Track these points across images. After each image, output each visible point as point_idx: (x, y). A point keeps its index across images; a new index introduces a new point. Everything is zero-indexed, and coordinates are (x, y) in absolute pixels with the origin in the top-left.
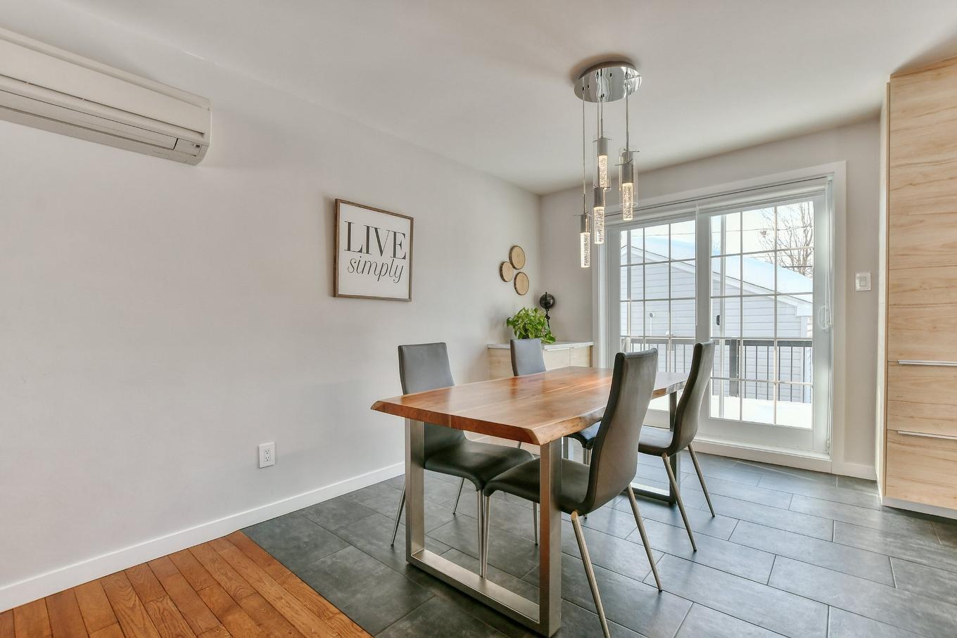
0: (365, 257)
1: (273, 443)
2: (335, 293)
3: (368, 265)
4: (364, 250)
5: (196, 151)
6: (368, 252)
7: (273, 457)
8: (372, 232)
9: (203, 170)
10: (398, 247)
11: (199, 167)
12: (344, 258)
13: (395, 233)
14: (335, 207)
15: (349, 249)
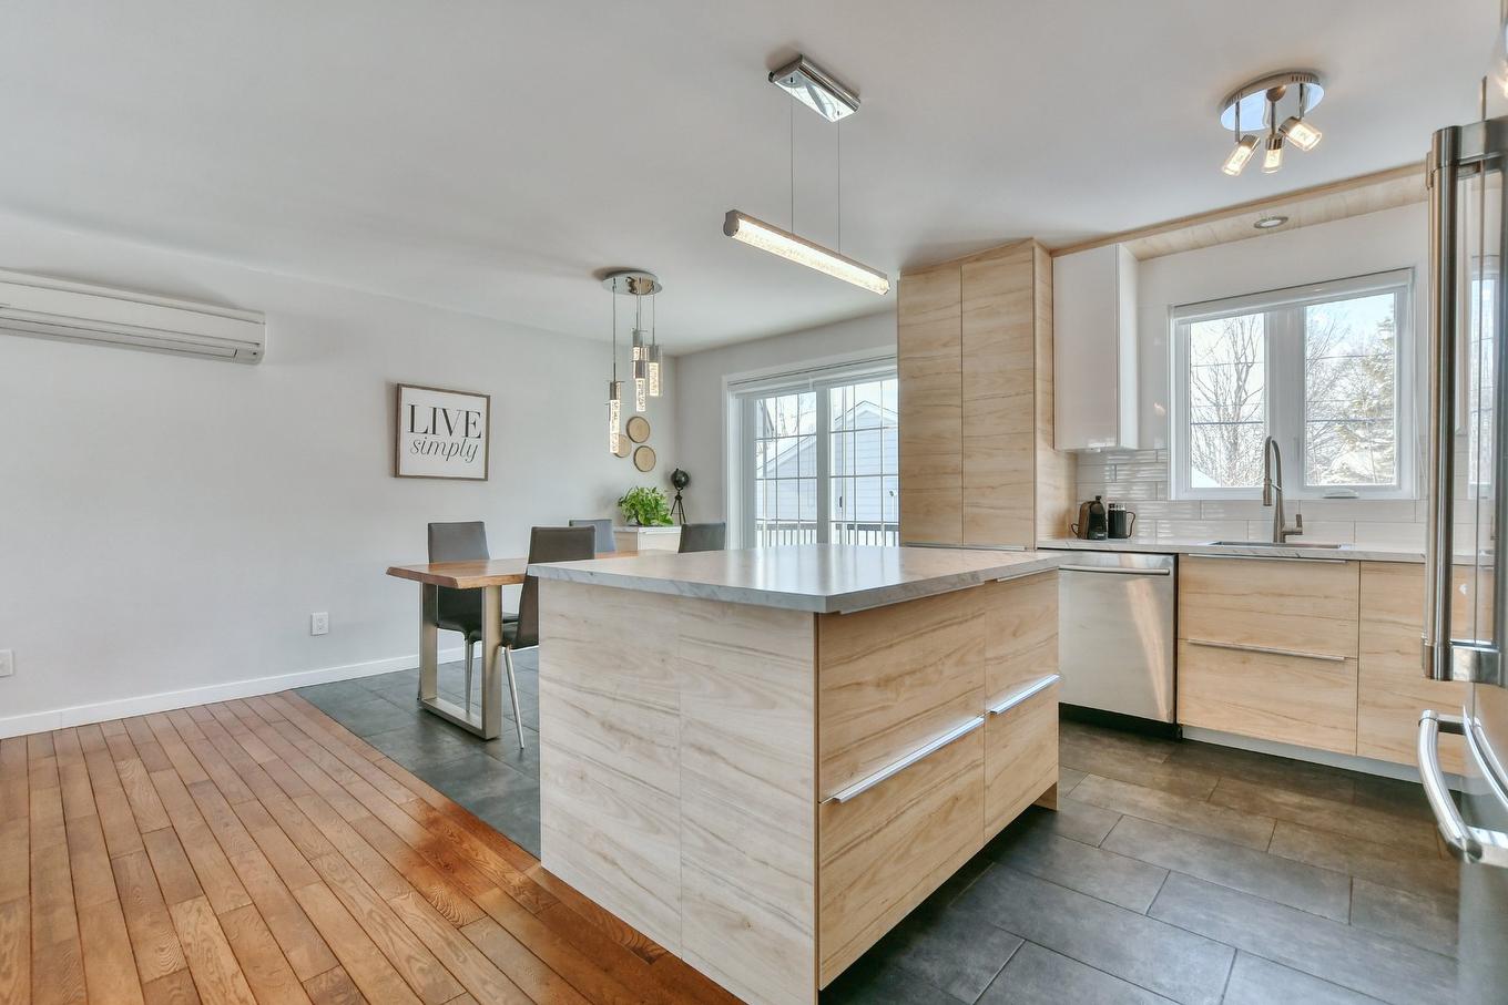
0: (431, 438)
1: (326, 613)
2: (396, 473)
3: (435, 446)
4: (430, 431)
5: (254, 357)
6: (434, 433)
7: (326, 626)
8: (440, 414)
9: (263, 368)
10: (471, 426)
11: (260, 367)
12: (407, 438)
13: (467, 413)
14: (397, 391)
15: (412, 431)
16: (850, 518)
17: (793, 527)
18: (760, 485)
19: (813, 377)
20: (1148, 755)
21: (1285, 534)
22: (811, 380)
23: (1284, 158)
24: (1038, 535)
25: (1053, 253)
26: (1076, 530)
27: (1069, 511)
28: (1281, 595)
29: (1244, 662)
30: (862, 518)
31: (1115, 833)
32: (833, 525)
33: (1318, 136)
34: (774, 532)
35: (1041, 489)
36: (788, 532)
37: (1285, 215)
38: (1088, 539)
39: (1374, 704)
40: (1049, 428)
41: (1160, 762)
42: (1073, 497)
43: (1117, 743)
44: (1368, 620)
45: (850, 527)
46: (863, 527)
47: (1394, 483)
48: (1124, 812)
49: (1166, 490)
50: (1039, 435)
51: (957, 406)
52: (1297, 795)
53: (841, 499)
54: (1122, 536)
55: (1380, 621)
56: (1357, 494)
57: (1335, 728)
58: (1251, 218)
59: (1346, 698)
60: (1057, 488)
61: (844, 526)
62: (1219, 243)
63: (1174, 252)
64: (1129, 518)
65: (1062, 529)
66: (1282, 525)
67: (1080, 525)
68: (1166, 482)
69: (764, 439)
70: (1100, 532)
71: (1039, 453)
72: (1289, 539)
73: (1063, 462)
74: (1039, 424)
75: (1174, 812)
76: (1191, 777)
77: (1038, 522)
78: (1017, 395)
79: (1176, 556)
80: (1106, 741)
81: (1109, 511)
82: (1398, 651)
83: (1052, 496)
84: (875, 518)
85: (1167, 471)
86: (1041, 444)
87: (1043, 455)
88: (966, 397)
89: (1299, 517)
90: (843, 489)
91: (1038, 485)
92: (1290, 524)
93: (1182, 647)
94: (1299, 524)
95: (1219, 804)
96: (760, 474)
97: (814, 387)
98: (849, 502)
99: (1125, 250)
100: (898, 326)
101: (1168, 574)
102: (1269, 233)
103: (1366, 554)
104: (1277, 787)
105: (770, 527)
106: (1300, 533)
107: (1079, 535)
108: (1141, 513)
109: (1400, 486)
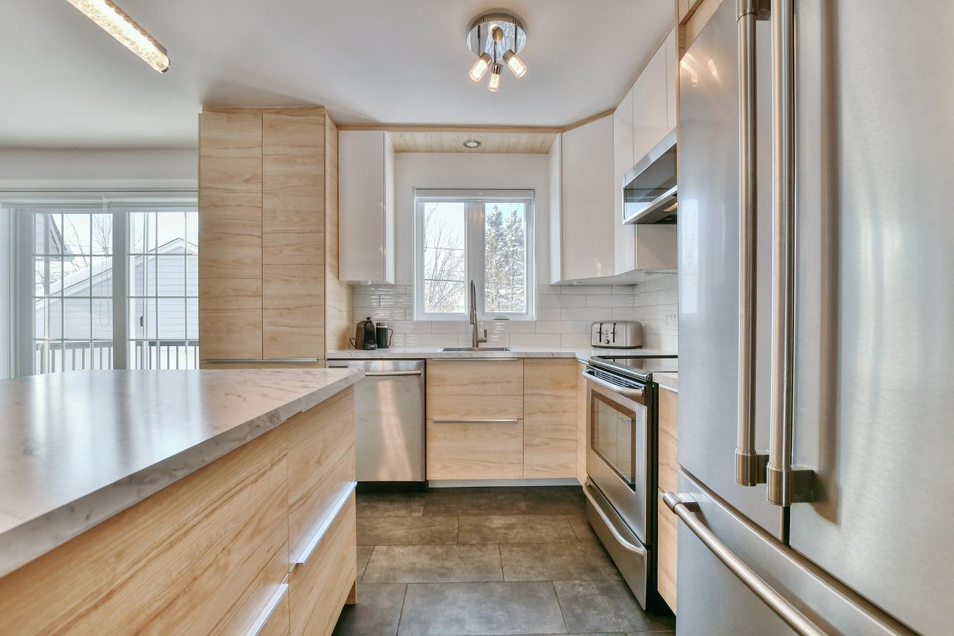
16: (152, 336)
17: (84, 345)
18: (39, 305)
19: (106, 197)
20: (412, 511)
21: (478, 342)
22: (105, 201)
23: (501, 82)
24: (328, 348)
25: (339, 126)
26: (354, 342)
27: (348, 329)
28: (485, 383)
29: (465, 430)
30: (163, 336)
31: (406, 611)
32: (133, 344)
33: (524, 68)
34: (58, 353)
35: (329, 311)
36: (79, 351)
37: (479, 140)
38: (363, 349)
39: (531, 445)
40: (335, 263)
41: (420, 515)
42: (351, 318)
43: (390, 507)
44: (528, 394)
45: (152, 343)
46: (167, 343)
47: (524, 312)
48: (407, 581)
49: (411, 314)
50: (328, 268)
51: (258, 237)
52: (503, 518)
53: (142, 318)
54: (386, 347)
55: (533, 394)
56: (509, 317)
57: (512, 464)
58: (464, 136)
59: (516, 444)
60: (340, 311)
61: (146, 344)
62: (443, 152)
63: (417, 151)
64: (389, 332)
65: (344, 344)
66: (477, 336)
67: (357, 339)
68: (411, 308)
69: (47, 256)
70: (371, 343)
71: (328, 281)
72: (482, 345)
73: (344, 292)
74: (328, 259)
75: (439, 564)
76: (441, 523)
77: (327, 338)
78: (310, 232)
79: (425, 359)
80: (381, 506)
81: (377, 328)
82: (541, 412)
83: (337, 318)
84: (179, 336)
85: (412, 300)
86: (330, 276)
87: (331, 283)
88: (266, 229)
89: (486, 331)
90: (144, 308)
91: (327, 307)
92: (481, 336)
93: (430, 425)
94: (486, 336)
95: (464, 544)
96: (40, 292)
97: (110, 208)
98: (151, 320)
99: (389, 138)
100: (200, 156)
101: (420, 374)
102: (470, 152)
103: (526, 354)
104: (489, 514)
105: (54, 347)
106: (485, 341)
107: (357, 347)
108: (396, 329)
109: (527, 313)
